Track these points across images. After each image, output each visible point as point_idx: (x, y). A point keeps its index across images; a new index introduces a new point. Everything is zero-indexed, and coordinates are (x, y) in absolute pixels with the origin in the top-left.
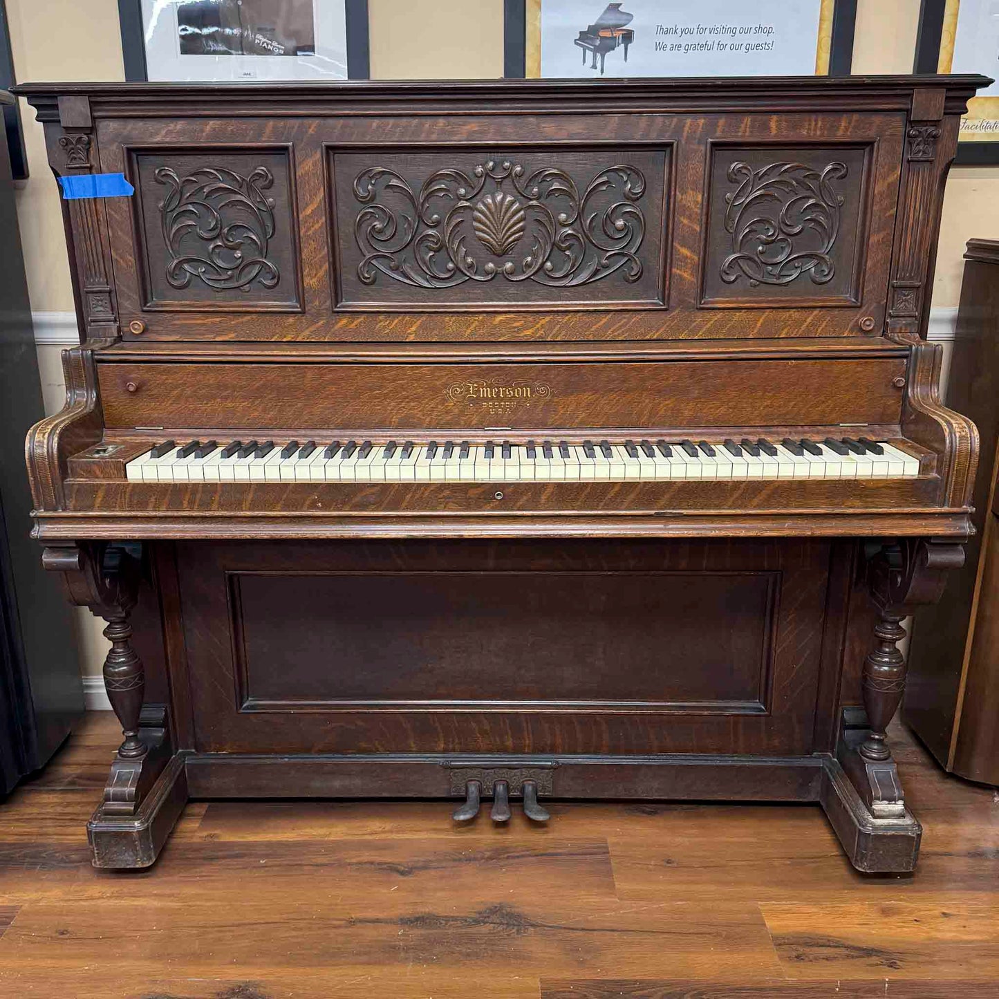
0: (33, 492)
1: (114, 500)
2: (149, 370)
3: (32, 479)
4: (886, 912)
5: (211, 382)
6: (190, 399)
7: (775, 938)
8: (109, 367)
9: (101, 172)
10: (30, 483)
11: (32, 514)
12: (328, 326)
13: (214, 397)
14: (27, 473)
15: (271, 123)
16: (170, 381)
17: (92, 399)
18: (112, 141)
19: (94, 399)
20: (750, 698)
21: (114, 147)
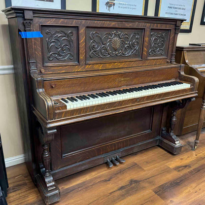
4: (182, 159)
7: (174, 169)
9: (33, 31)
11: (47, 122)
12: (84, 67)
15: (75, 20)
16: (61, 84)
18: (37, 23)
20: (148, 130)
21: (37, 25)
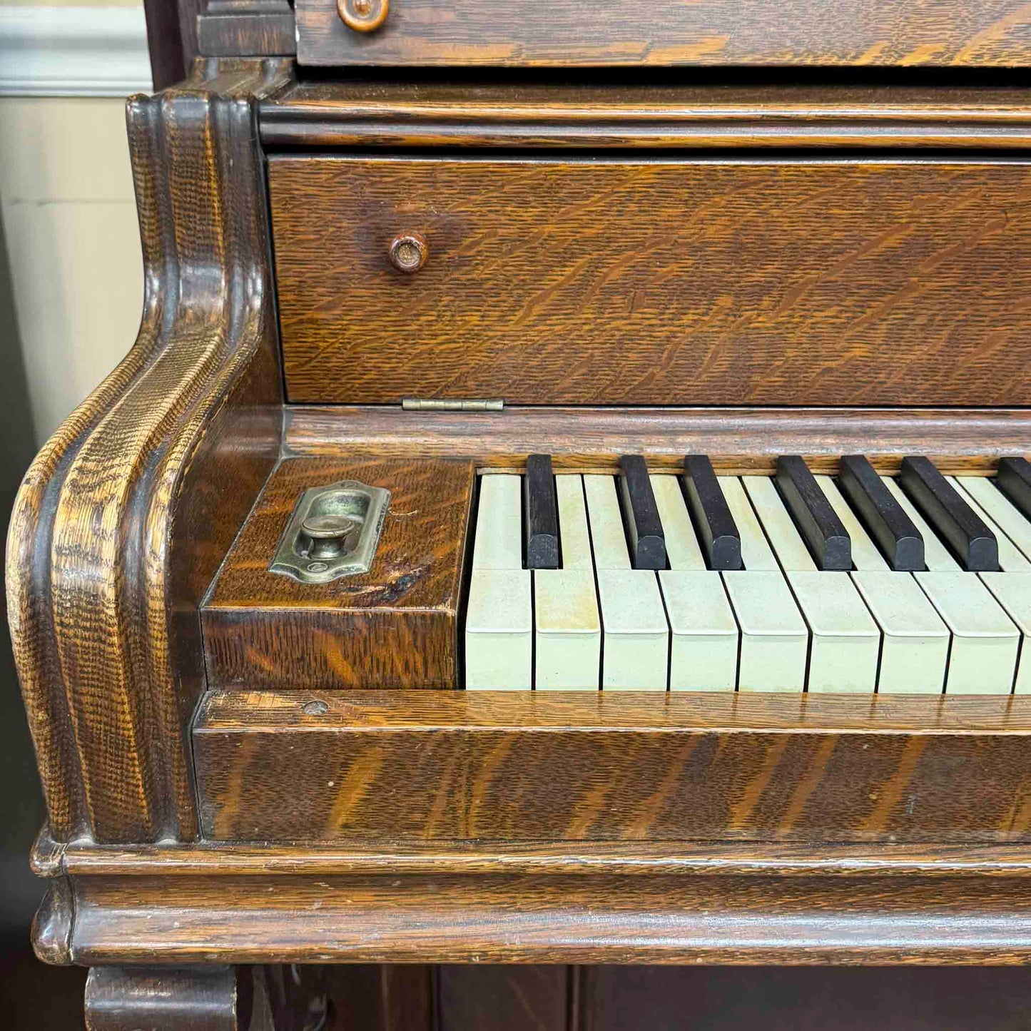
0: (44, 770)
1: (420, 799)
2: (475, 183)
3: (42, 716)
5: (710, 231)
6: (617, 299)
8: (317, 169)
10: (34, 732)
11: (43, 865)
13: (710, 291)
14: (17, 689)
16: (549, 229)
17: (247, 300)
19: (257, 303)
